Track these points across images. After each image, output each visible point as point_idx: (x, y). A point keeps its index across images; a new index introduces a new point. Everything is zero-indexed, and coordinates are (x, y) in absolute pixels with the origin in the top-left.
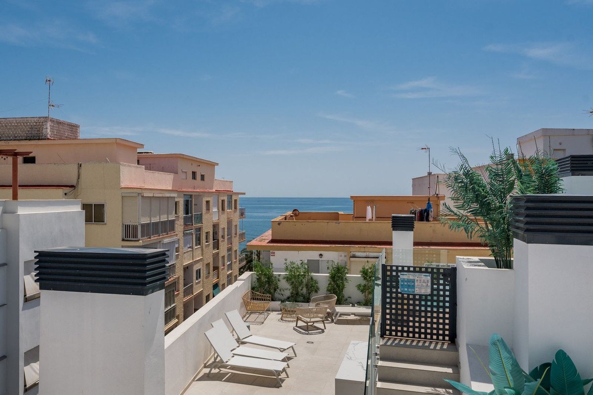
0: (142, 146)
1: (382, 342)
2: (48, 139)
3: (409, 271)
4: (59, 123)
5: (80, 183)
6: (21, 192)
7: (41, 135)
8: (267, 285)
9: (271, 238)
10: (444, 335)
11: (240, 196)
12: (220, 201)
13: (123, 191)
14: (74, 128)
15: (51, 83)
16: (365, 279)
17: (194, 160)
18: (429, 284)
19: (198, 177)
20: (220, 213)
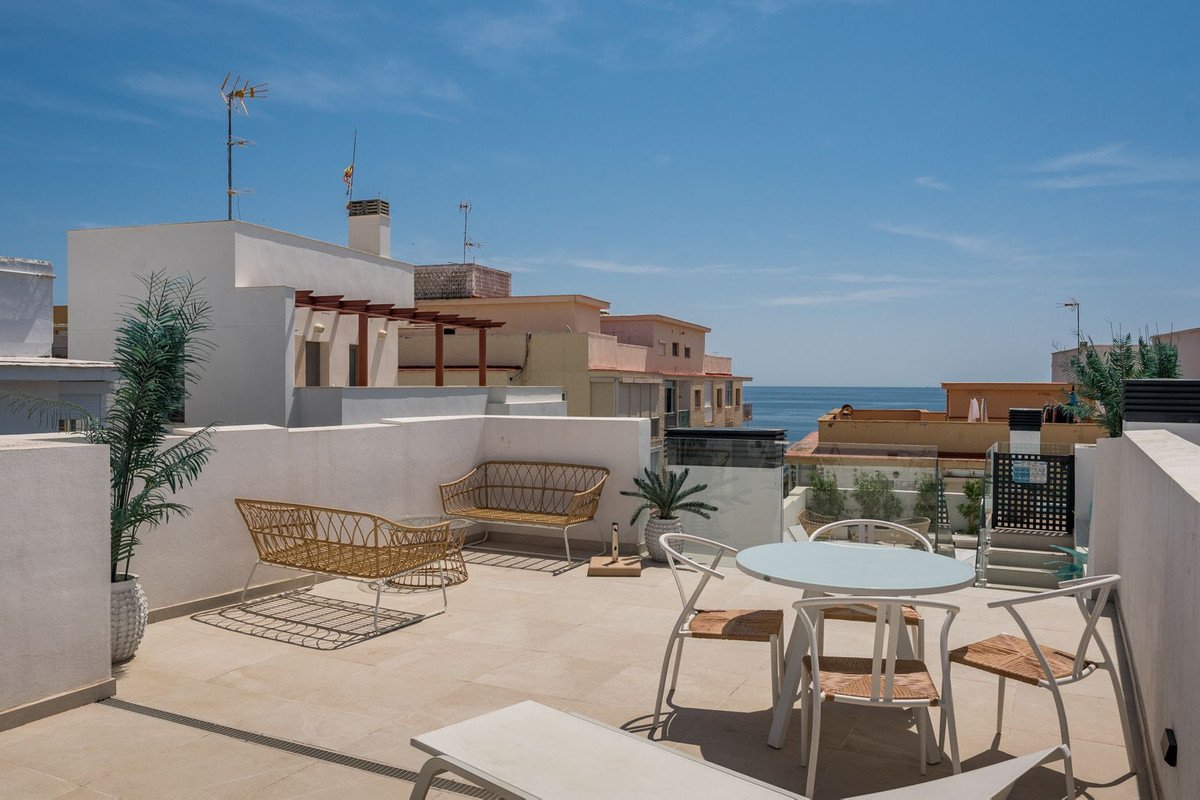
0: (607, 305)
1: (992, 530)
2: (474, 297)
3: (1023, 459)
4: (486, 272)
5: (529, 362)
6: (447, 375)
7: (463, 290)
8: (828, 505)
9: (815, 447)
10: (1061, 526)
11: (745, 384)
12: (715, 392)
13: (592, 374)
14: (504, 277)
15: (468, 208)
16: (969, 496)
17: (676, 325)
18: (1045, 472)
19: (682, 352)
20: (716, 411)
